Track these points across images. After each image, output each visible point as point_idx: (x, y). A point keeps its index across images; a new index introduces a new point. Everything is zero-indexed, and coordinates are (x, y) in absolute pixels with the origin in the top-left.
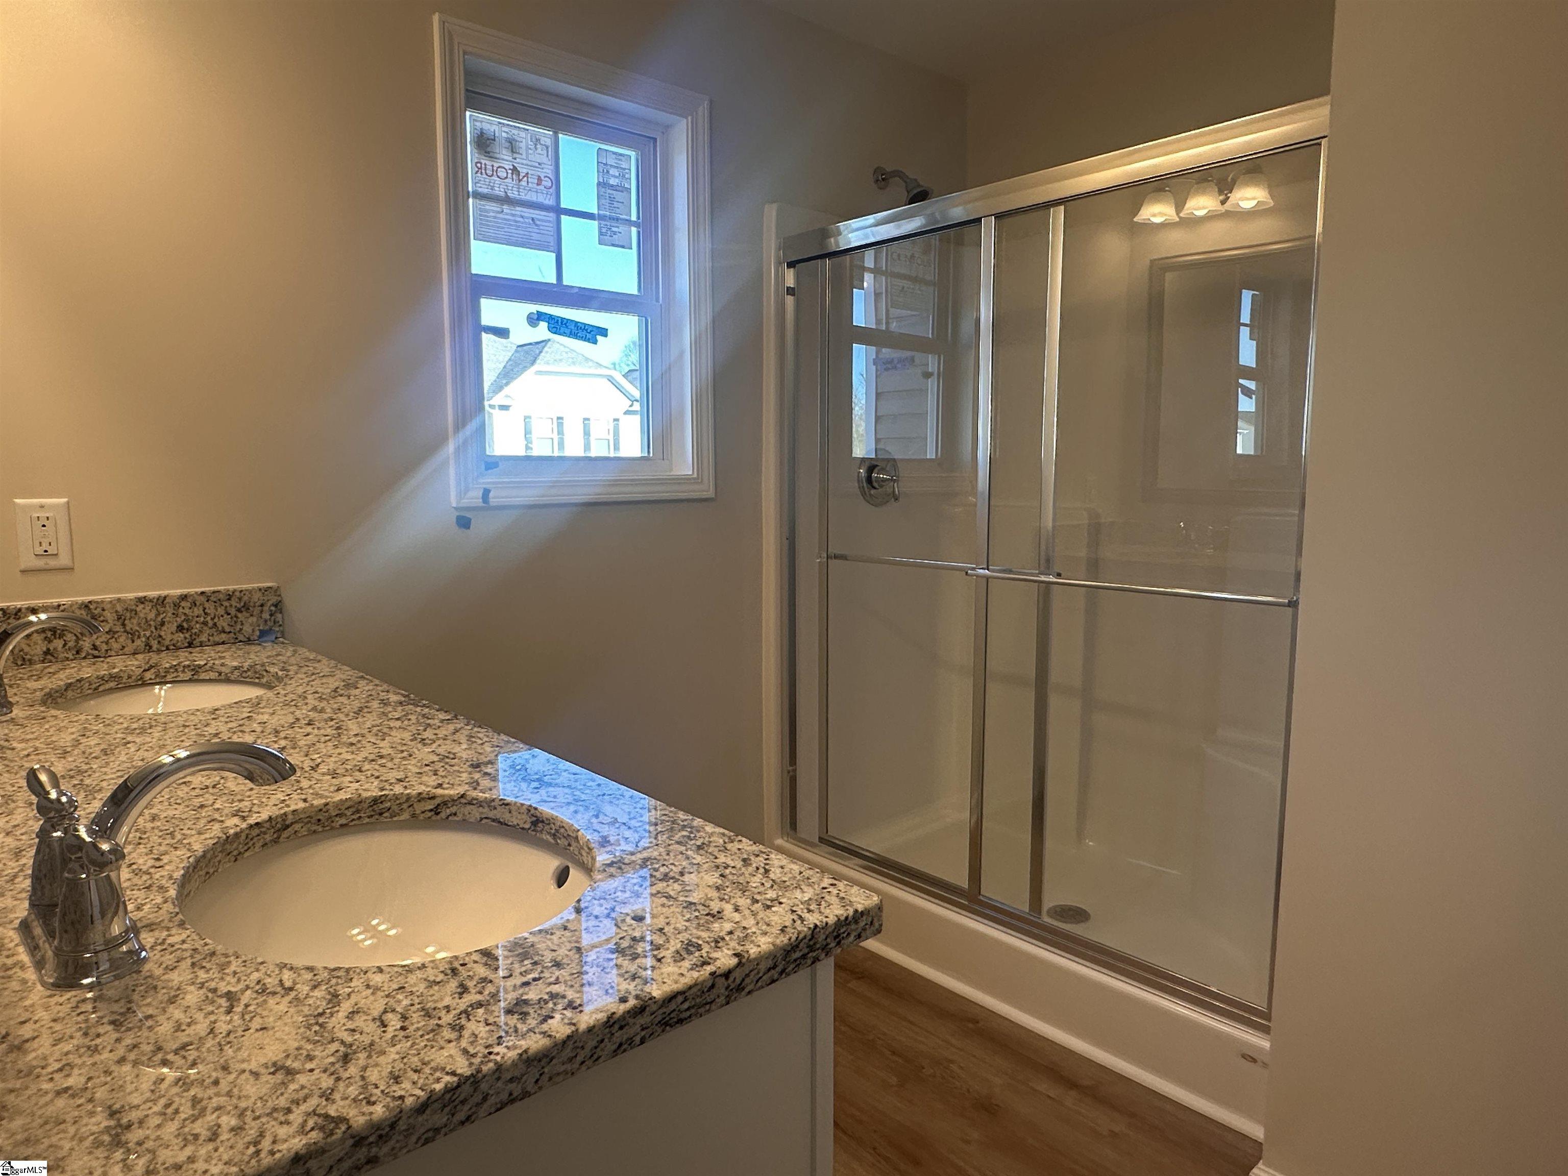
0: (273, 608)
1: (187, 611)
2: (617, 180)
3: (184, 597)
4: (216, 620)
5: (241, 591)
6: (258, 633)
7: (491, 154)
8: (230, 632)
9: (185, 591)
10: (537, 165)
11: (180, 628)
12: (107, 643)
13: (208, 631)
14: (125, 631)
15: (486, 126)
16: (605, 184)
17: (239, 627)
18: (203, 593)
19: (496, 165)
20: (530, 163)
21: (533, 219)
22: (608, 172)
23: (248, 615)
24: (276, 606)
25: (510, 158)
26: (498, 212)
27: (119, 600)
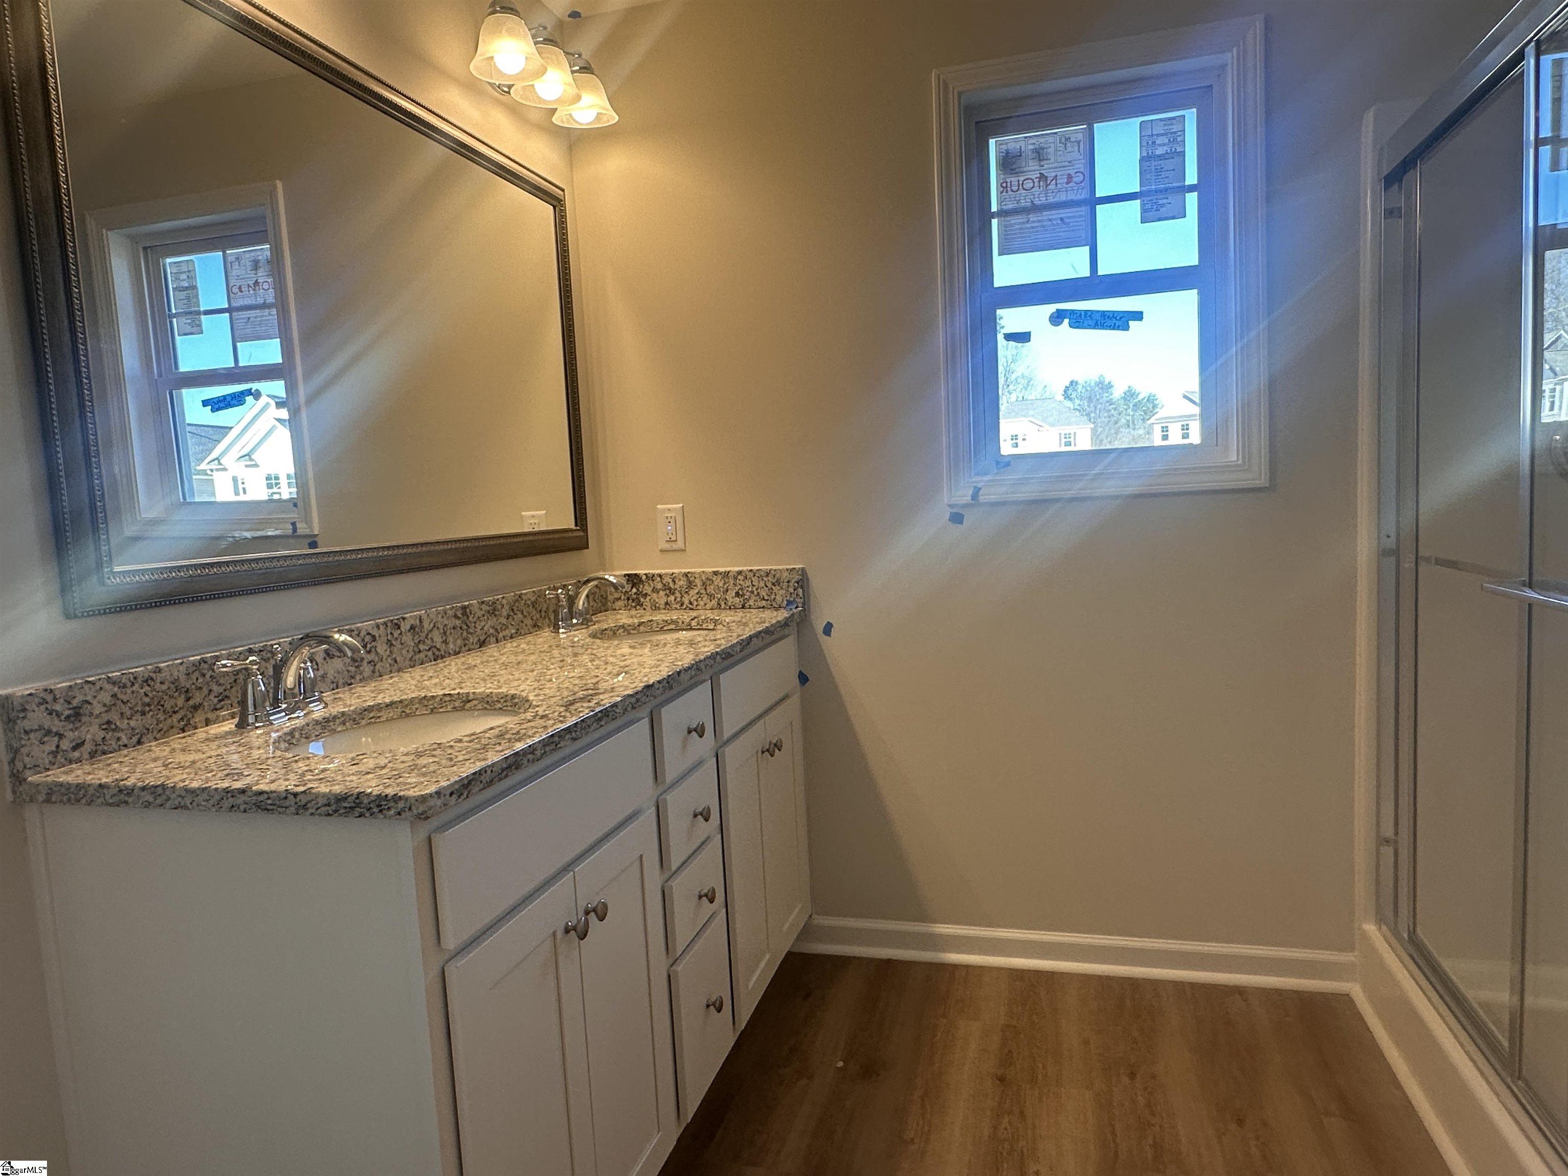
0: (796, 585)
1: (741, 582)
2: (1166, 148)
3: (740, 573)
4: (759, 590)
5: (775, 570)
6: (785, 602)
7: (1017, 170)
8: (767, 600)
9: (740, 569)
10: (1067, 164)
11: (737, 594)
12: (697, 601)
13: (754, 598)
14: (707, 594)
15: (1011, 146)
16: (1150, 157)
17: (773, 597)
18: (751, 570)
19: (1022, 179)
20: (1060, 165)
21: (1062, 219)
22: (1154, 143)
23: (779, 588)
24: (798, 583)
25: (1038, 168)
26: (1023, 223)
27: (703, 572)
